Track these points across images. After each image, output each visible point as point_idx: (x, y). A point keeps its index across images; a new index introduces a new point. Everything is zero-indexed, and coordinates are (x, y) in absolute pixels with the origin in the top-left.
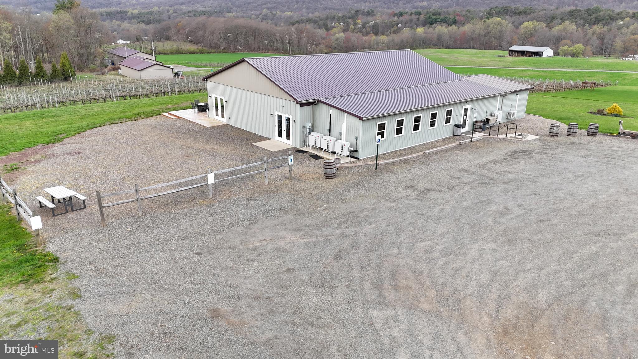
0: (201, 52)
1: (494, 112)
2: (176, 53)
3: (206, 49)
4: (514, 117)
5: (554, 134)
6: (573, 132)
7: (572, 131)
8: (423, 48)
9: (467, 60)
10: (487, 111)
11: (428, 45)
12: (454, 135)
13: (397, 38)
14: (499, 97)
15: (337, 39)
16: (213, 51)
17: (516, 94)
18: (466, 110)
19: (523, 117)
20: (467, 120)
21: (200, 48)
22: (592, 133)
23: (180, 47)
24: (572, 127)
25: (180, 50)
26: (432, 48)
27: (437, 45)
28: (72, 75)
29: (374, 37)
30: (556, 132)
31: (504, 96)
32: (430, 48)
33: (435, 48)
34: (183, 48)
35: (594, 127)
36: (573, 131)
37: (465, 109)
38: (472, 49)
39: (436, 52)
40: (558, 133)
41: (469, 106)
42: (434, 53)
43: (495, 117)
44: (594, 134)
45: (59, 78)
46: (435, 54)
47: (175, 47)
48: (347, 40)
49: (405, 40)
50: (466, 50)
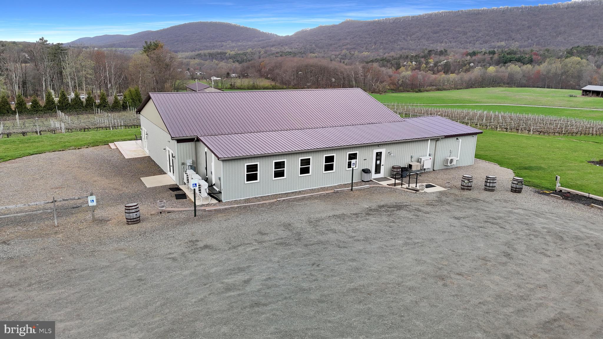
0: (274, 88)
1: (421, 158)
2: (251, 89)
3: (278, 84)
4: (452, 164)
5: (465, 187)
6: (489, 187)
7: (488, 184)
8: (493, 87)
9: (533, 99)
10: (411, 156)
11: (498, 83)
12: (362, 181)
13: (467, 76)
14: (429, 141)
15: (403, 77)
16: (285, 87)
17: (457, 139)
18: (379, 155)
19: (471, 164)
20: (382, 165)
21: (273, 83)
22: (514, 189)
23: (255, 84)
24: (489, 181)
25: (256, 86)
26: (502, 87)
27: (508, 84)
28: (129, 106)
29: (444, 75)
30: (466, 185)
31: (436, 139)
32: (500, 86)
33: (506, 87)
34: (258, 84)
35: (517, 182)
36: (490, 184)
37: (377, 153)
38: (547, 88)
39: (505, 91)
40: (471, 186)
41: (383, 150)
42: (502, 91)
43: (422, 164)
44: (517, 190)
45: (119, 108)
46: (503, 93)
47: (251, 83)
48: (414, 78)
49: (473, 78)
50: (538, 89)
